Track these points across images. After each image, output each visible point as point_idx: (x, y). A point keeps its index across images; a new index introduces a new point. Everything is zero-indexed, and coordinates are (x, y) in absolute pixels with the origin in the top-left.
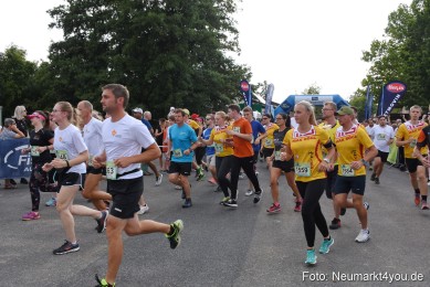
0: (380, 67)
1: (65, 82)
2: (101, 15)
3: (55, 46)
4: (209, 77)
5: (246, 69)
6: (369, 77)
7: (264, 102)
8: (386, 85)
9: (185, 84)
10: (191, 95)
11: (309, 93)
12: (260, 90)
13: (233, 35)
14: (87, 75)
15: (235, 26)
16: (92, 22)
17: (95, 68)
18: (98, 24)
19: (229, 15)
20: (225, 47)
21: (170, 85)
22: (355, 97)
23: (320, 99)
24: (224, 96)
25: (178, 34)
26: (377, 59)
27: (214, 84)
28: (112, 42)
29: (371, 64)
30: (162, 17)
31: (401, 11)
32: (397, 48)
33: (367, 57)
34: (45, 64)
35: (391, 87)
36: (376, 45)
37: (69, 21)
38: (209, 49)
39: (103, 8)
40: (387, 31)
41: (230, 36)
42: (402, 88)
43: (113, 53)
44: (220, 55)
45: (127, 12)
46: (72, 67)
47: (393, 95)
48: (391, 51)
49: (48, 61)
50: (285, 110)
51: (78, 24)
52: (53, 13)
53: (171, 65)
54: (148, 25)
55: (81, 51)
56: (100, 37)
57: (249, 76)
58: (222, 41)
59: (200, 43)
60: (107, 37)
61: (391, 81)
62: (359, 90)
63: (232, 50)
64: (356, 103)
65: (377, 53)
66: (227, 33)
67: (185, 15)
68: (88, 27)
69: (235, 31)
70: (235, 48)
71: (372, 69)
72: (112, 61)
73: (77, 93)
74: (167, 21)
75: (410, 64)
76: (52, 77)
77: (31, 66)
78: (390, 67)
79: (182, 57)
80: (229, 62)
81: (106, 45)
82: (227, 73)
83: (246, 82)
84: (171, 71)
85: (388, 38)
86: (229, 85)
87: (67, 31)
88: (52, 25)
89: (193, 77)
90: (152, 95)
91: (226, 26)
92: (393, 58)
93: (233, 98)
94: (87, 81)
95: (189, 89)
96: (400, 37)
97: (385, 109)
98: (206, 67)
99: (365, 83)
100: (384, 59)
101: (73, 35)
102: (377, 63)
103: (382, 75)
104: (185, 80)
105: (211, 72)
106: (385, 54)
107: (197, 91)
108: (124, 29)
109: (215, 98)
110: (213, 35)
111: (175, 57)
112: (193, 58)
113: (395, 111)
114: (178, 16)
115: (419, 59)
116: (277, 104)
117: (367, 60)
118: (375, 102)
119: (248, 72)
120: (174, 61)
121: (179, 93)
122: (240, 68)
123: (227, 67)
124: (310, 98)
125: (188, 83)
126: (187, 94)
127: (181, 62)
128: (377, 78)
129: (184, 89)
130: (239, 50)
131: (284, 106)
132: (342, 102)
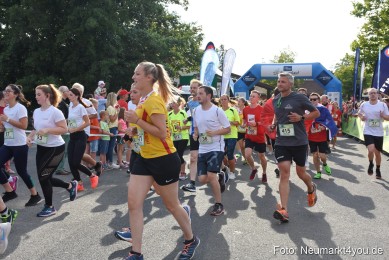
0: (376, 23)
4: (147, 40)
5: (195, 30)
6: (361, 38)
8: (385, 49)
9: (113, 48)
11: (281, 61)
22: (341, 65)
23: (294, 69)
26: (373, 13)
27: (151, 48)
29: (365, 20)
33: (359, 11)
44: (161, 10)
50: (248, 83)
53: (92, 23)
57: (200, 38)
62: (347, 56)
63: (177, 3)
65: (373, 4)
71: (365, 26)
72: (7, 15)
79: (108, 12)
80: (173, 19)
82: (166, 33)
84: (93, 31)
86: (173, 50)
89: (124, 39)
90: (67, 63)
93: (179, 68)
95: (119, 56)
98: (142, 25)
99: (355, 47)
100: (383, 12)
102: (372, 18)
103: (379, 34)
104: (113, 43)
106: (385, 6)
111: (98, 11)
112: (123, 14)
116: (238, 77)
117: (359, 15)
118: (368, 72)
119: (199, 33)
120: (96, 17)
121: (104, 62)
122: (188, 27)
123: (170, 27)
124: (281, 68)
125: (118, 47)
126: (116, 62)
127: (106, 19)
128: (372, 39)
129: (111, 57)
130: (187, 2)
131: (247, 79)
132: (325, 73)
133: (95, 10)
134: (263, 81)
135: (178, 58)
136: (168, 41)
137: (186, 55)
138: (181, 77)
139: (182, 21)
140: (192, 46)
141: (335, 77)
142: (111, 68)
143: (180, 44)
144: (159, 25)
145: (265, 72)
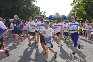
0: (75, 7)
4: (28, 9)
5: (38, 8)
6: (72, 10)
11: (56, 14)
21: (16, 12)
22: (69, 15)
23: (59, 16)
26: (75, 5)
29: (73, 6)
32: (80, 2)
33: (72, 4)
44: (31, 3)
53: (16, 6)
57: (40, 9)
63: (35, 2)
65: (75, 3)
70: (35, 1)
71: (73, 8)
80: (34, 5)
86: (34, 12)
89: (23, 9)
90: (11, 14)
92: (79, 5)
93: (35, 15)
95: (22, 13)
98: (27, 6)
99: (71, 12)
100: (77, 5)
103: (76, 9)
106: (77, 3)
107: (24, 13)
115: (85, 5)
116: (47, 17)
117: (72, 5)
119: (39, 8)
120: (17, 5)
121: (19, 14)
122: (37, 7)
123: (33, 7)
124: (56, 16)
125: (22, 11)
126: (22, 14)
127: (19, 5)
128: (74, 10)
129: (21, 13)
130: (37, 2)
131: (49, 18)
132: (65, 17)
133: (17, 3)
134: (53, 18)
135: (35, 13)
136: (33, 10)
137: (36, 13)
138: (35, 17)
139: (36, 6)
140: (38, 11)
141: (67, 18)
143: (35, 10)
144: (31, 6)
145: (53, 17)
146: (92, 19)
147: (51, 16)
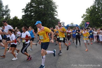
0: (85, 19)
1: (25, 22)
2: (31, 10)
3: (23, 16)
7: (63, 26)
10: (48, 25)
11: (71, 24)
12: (62, 24)
13: (57, 13)
14: (29, 21)
15: (57, 11)
16: (30, 11)
17: (31, 20)
18: (31, 11)
19: (56, 9)
20: (55, 15)
21: (44, 23)
23: (74, 25)
24: (55, 25)
25: (46, 13)
26: (84, 17)
27: (53, 22)
28: (34, 15)
29: (83, 18)
30: (43, 10)
31: (88, 9)
33: (82, 17)
34: (21, 19)
35: (87, 23)
36: (84, 15)
37: (26, 11)
38: (52, 16)
39: (32, 8)
40: (86, 12)
41: (56, 13)
42: (89, 23)
43: (34, 17)
44: (54, 17)
45: (36, 9)
46: (26, 19)
47: (87, 24)
48: (87, 16)
49: (22, 19)
50: (67, 27)
51: (27, 11)
52: (23, 10)
54: (40, 11)
55: (28, 17)
56: (31, 14)
57: (60, 21)
58: (55, 14)
59: (50, 14)
60: (33, 14)
61: (87, 22)
64: (80, 26)
66: (55, 13)
67: (47, 9)
68: (29, 12)
69: (57, 12)
73: (27, 24)
74: (44, 11)
75: (90, 19)
76: (22, 22)
77: (19, 20)
78: (87, 19)
80: (56, 18)
81: (32, 15)
82: (55, 20)
83: (59, 22)
84: (45, 20)
85: (86, 14)
87: (25, 13)
88: (22, 12)
89: (49, 21)
91: (55, 11)
92: (87, 17)
94: (29, 22)
96: (88, 13)
97: (86, 27)
99: (82, 22)
101: (26, 13)
105: (52, 20)
106: (86, 17)
107: (50, 24)
108: (36, 12)
109: (53, 25)
110: (53, 13)
111: (45, 17)
113: (88, 27)
114: (46, 10)
115: (92, 18)
116: (65, 26)
121: (46, 24)
124: (71, 25)
130: (58, 16)
132: (78, 26)
139: (57, 18)
142: (47, 25)
145: (69, 26)
146: (97, 27)
147: (68, 25)
